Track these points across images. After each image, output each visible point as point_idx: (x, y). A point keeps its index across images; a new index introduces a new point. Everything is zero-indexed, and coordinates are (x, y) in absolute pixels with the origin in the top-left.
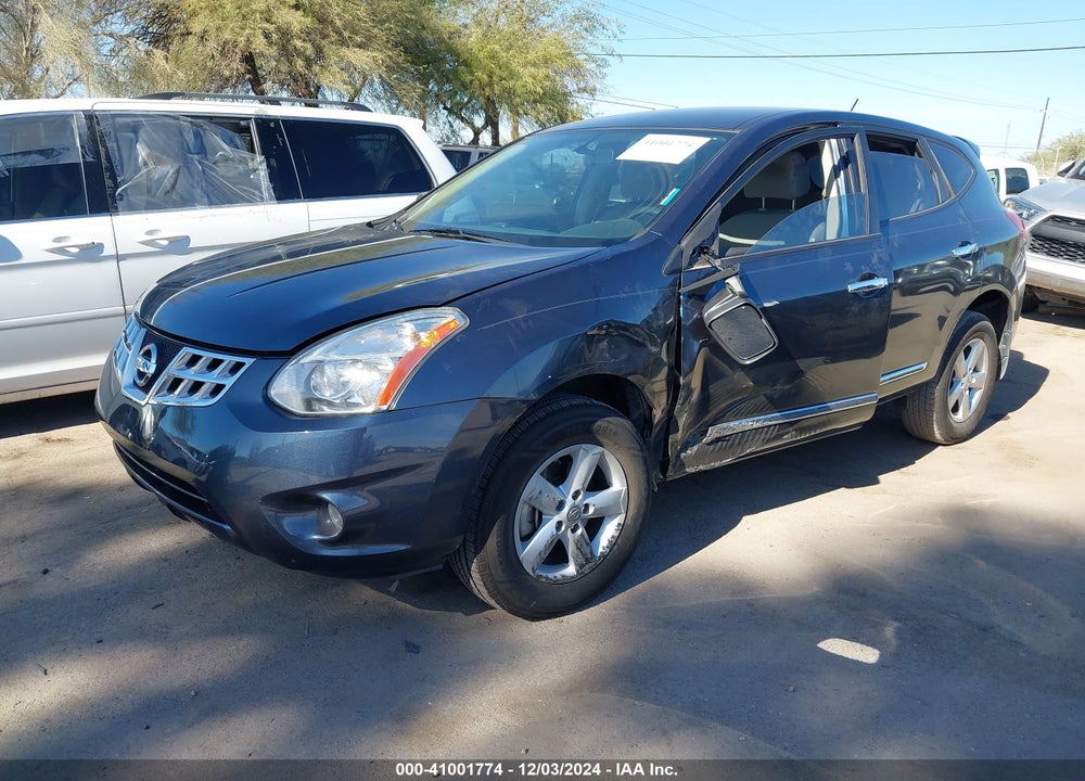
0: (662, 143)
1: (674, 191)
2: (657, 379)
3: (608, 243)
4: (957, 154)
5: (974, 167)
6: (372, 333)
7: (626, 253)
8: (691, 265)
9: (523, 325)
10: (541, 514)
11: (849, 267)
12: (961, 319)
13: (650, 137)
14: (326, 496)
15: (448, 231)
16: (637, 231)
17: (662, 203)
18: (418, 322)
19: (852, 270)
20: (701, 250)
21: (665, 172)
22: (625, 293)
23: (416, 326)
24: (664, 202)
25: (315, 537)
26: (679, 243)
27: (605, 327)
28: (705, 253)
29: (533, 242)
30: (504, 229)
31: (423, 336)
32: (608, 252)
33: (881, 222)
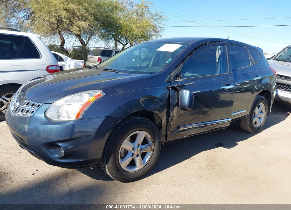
0: (169, 46)
1: (171, 59)
2: (163, 112)
3: (150, 73)
4: (256, 52)
5: (261, 55)
6: (76, 97)
7: (155, 76)
8: (174, 80)
9: (121, 96)
10: (127, 151)
11: (222, 82)
12: (256, 98)
13: (166, 45)
14: (60, 144)
15: (108, 69)
16: (159, 70)
17: (167, 63)
18: (90, 94)
19: (223, 83)
20: (177, 76)
21: (168, 54)
22: (153, 87)
23: (89, 95)
24: (167, 62)
25: (57, 156)
26: (171, 74)
27: (147, 97)
28: (178, 77)
29: (131, 73)
30: (124, 69)
31: (91, 98)
32: (149, 76)
33: (232, 70)
